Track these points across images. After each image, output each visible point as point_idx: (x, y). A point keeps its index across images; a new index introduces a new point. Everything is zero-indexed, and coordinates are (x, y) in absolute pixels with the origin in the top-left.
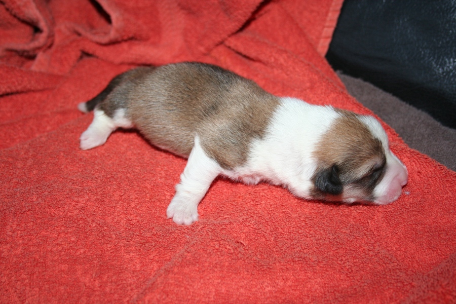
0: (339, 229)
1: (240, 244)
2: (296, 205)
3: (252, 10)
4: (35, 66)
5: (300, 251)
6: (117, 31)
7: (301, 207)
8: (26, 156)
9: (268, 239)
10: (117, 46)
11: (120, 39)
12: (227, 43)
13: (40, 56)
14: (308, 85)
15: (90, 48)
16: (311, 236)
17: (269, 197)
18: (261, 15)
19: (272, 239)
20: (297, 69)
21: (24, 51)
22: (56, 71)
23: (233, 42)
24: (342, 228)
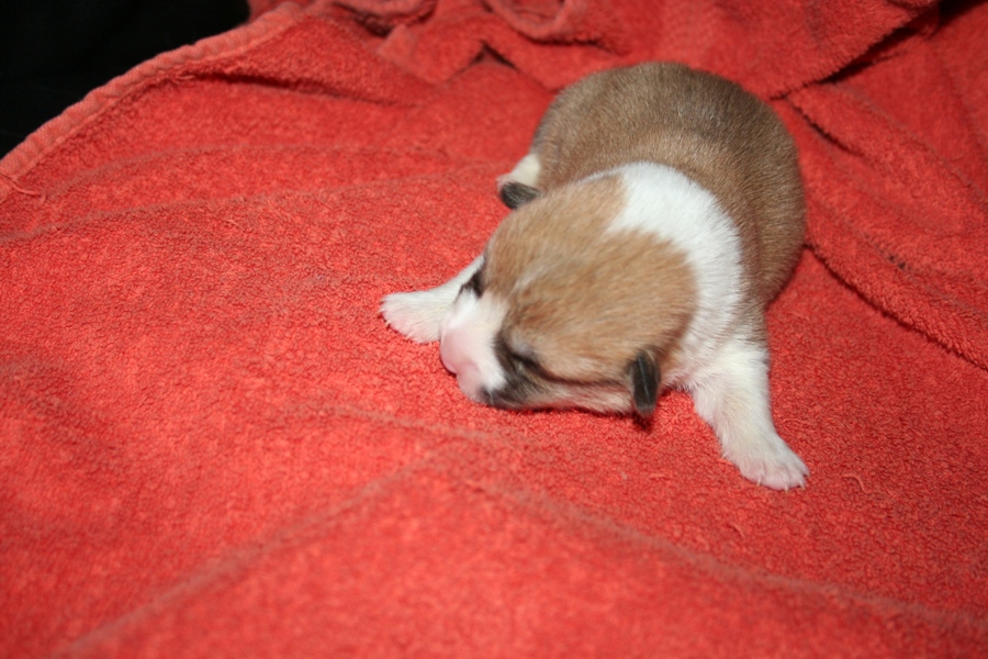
0: (955, 554)
1: (731, 530)
2: (874, 474)
3: (872, 40)
4: (383, 48)
5: (860, 580)
6: (570, 18)
7: (882, 484)
8: (331, 221)
9: (796, 531)
10: (561, 50)
11: (570, 38)
12: (796, 100)
13: (399, 33)
14: (958, 228)
15: (501, 41)
16: (893, 551)
17: (814, 445)
18: (886, 58)
19: (807, 532)
20: (941, 191)
21: (370, 15)
22: (421, 72)
23: (809, 102)
24: (963, 551)
